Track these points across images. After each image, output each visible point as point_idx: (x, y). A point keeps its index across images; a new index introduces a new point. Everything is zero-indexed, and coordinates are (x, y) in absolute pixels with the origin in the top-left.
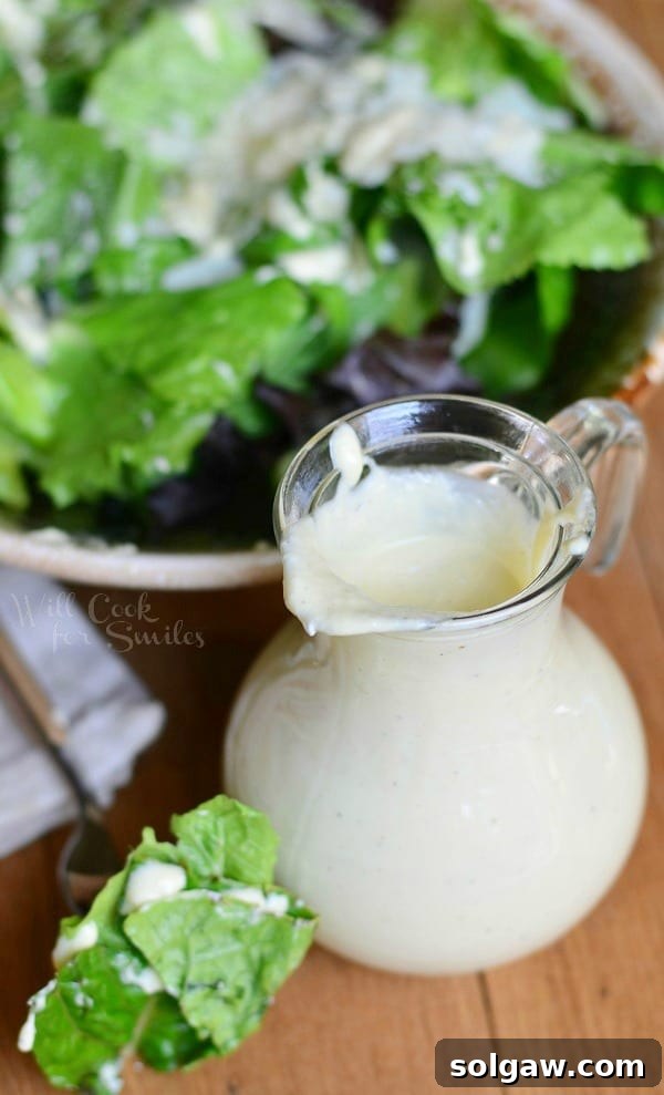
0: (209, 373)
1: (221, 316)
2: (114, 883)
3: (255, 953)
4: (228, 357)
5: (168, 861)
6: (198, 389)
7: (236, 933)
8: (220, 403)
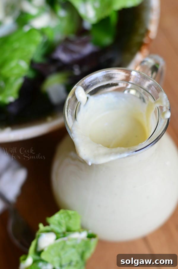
0: (18, 65)
1: (16, 45)
2: (34, 243)
3: (80, 250)
4: (22, 58)
5: (48, 231)
6: (16, 71)
7: (74, 247)
8: (24, 74)
